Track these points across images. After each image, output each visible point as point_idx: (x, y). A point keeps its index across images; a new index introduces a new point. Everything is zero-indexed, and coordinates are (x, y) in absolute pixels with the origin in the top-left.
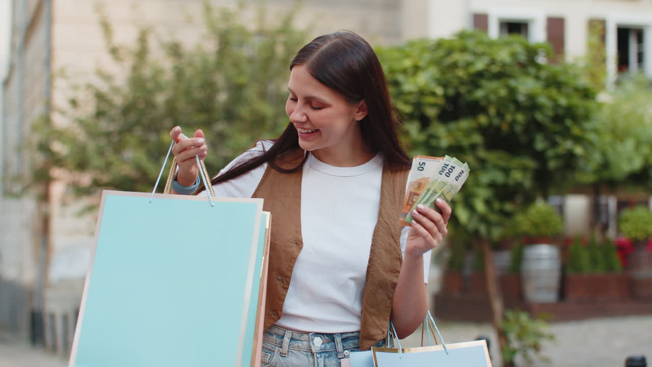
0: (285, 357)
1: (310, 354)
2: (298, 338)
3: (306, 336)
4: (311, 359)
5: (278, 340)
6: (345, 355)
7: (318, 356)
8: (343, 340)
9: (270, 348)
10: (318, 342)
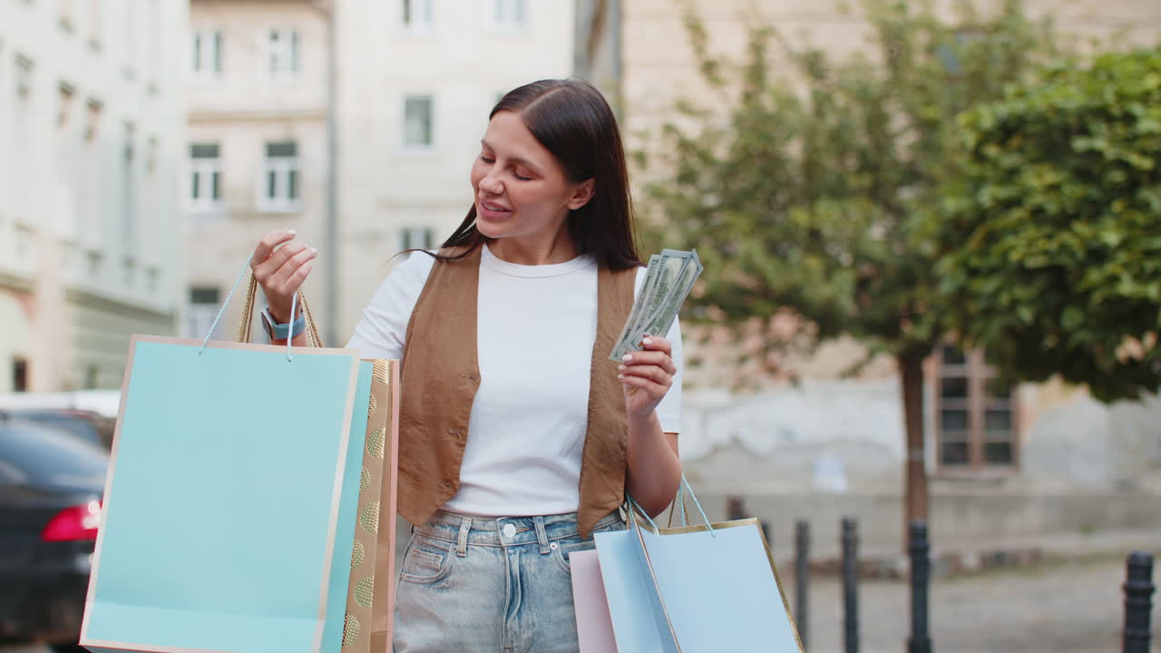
0: (463, 557)
1: (499, 549)
2: (482, 528)
3: (491, 523)
4: (500, 557)
5: (453, 534)
6: (551, 550)
7: (511, 551)
8: (548, 527)
9: (443, 547)
10: (510, 531)
